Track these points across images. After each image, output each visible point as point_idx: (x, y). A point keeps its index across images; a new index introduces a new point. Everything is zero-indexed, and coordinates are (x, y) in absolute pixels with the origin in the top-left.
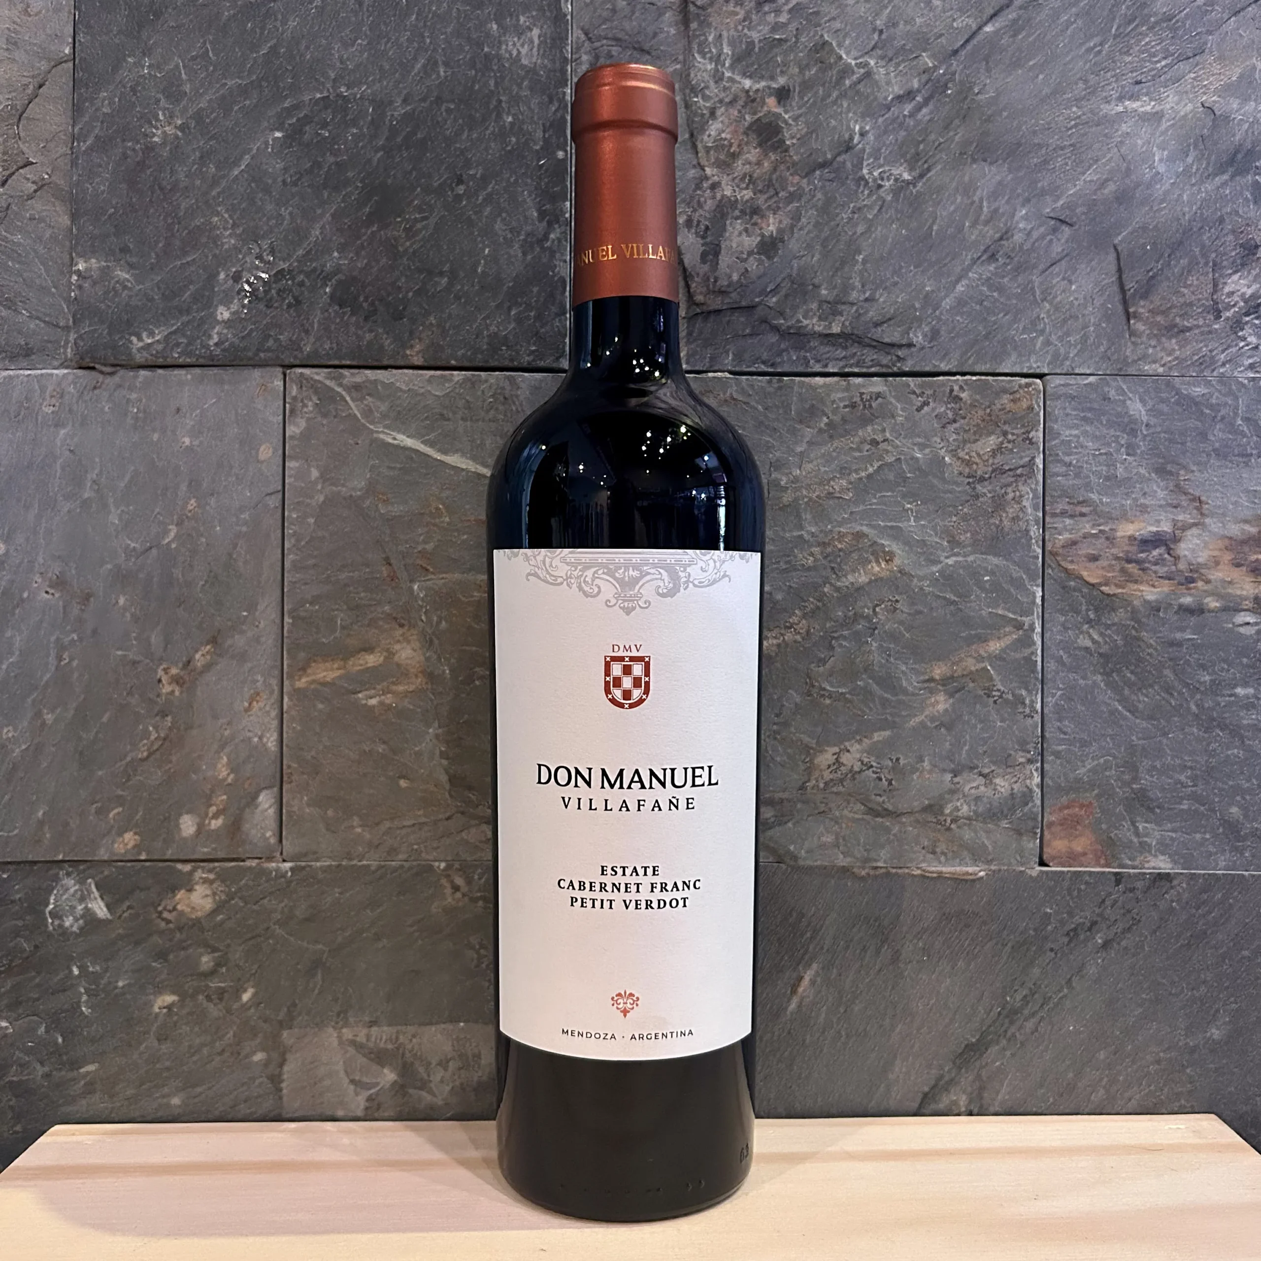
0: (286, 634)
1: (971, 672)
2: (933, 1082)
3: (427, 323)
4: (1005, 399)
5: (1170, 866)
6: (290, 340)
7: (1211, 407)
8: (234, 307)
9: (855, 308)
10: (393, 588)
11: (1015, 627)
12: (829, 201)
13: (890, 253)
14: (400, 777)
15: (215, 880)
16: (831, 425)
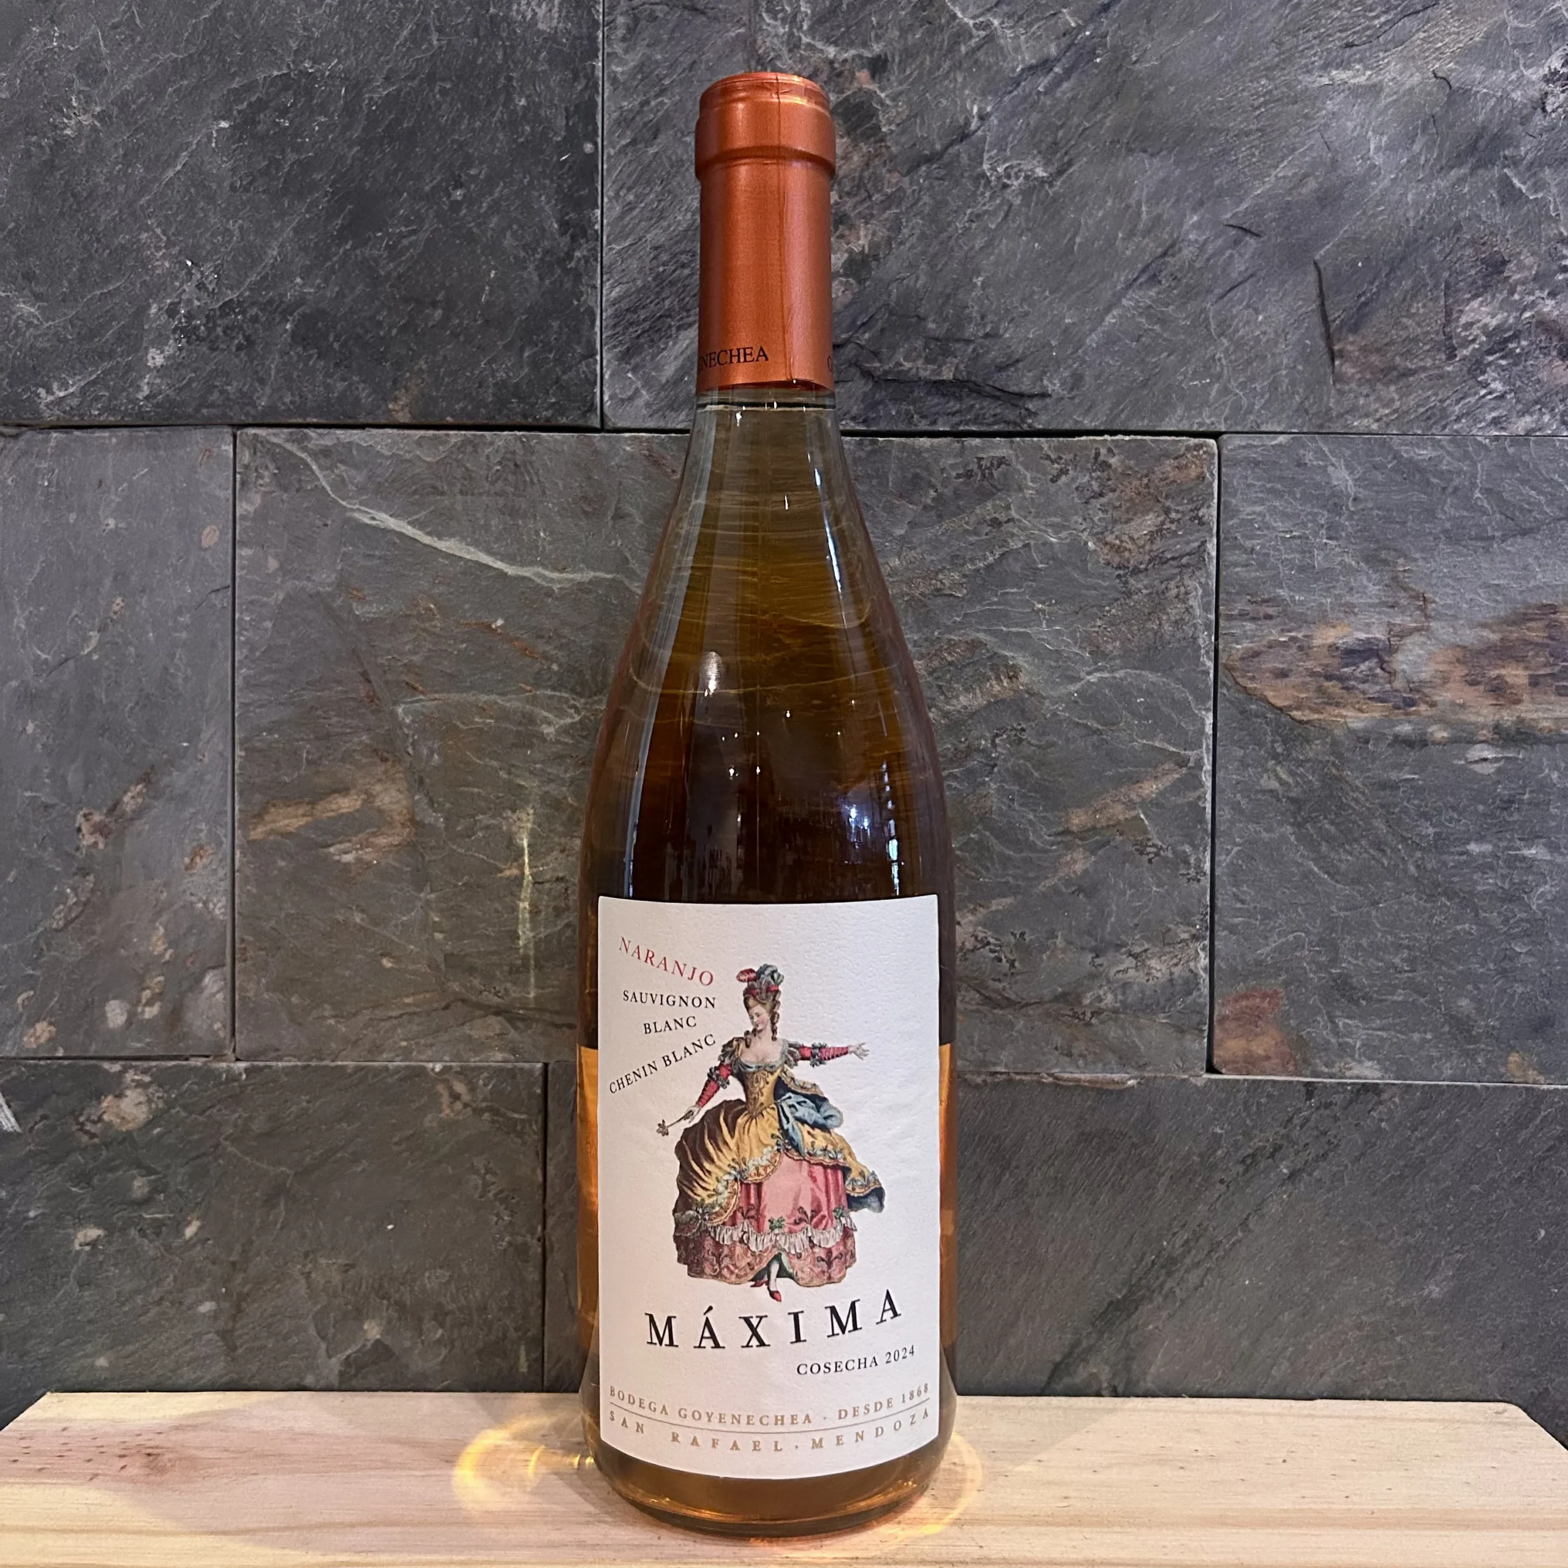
0: (237, 771)
1: (1119, 822)
2: (1066, 1350)
4: (1168, 465)
5: (1379, 1074)
6: (240, 391)
7: (1440, 474)
8: (169, 350)
9: (972, 347)
10: (373, 712)
11: (1177, 764)
12: (940, 205)
13: (1018, 275)
14: (383, 955)
15: (150, 1083)
16: (939, 499)
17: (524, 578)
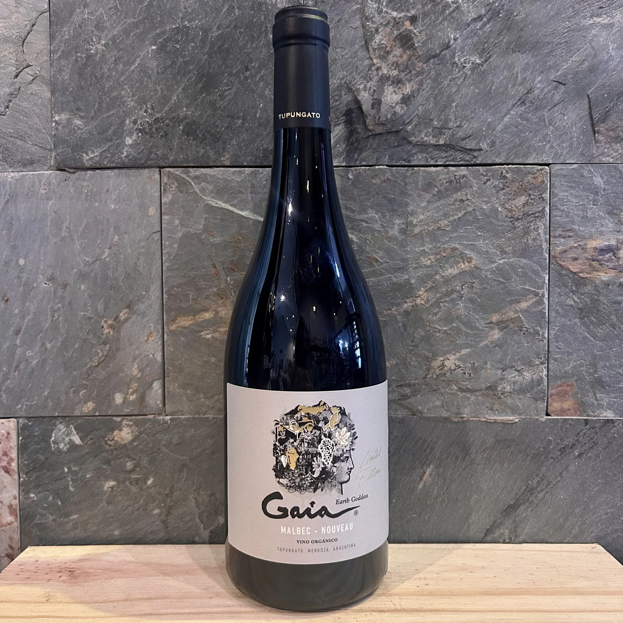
0: (164, 303)
1: (512, 319)
2: (491, 524)
3: (232, 143)
4: (530, 177)
5: (614, 416)
6: (163, 154)
8: (134, 137)
9: (451, 131)
10: (218, 279)
11: (535, 295)
12: (438, 75)
13: (469, 102)
15: (133, 425)
16: (439, 192)
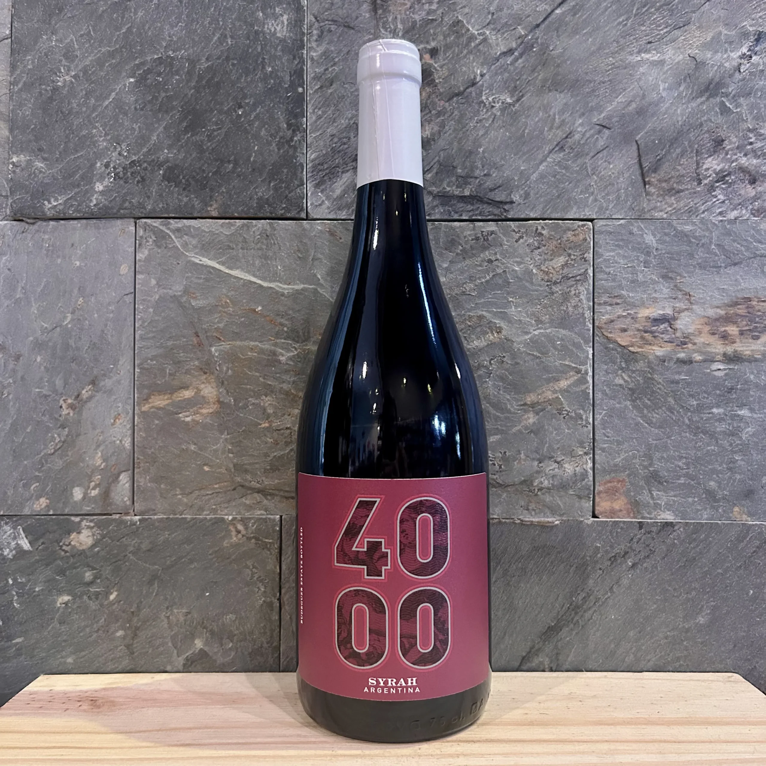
0: (136, 379)
1: (549, 400)
2: (528, 650)
3: (221, 191)
4: (570, 234)
5: (673, 518)
6: (139, 202)
7: (695, 238)
8: (106, 183)
10: (200, 351)
11: (576, 372)
12: (462, 116)
13: (499, 147)
14: (205, 465)
15: (94, 526)
16: (464, 250)
17: (271, 288)
